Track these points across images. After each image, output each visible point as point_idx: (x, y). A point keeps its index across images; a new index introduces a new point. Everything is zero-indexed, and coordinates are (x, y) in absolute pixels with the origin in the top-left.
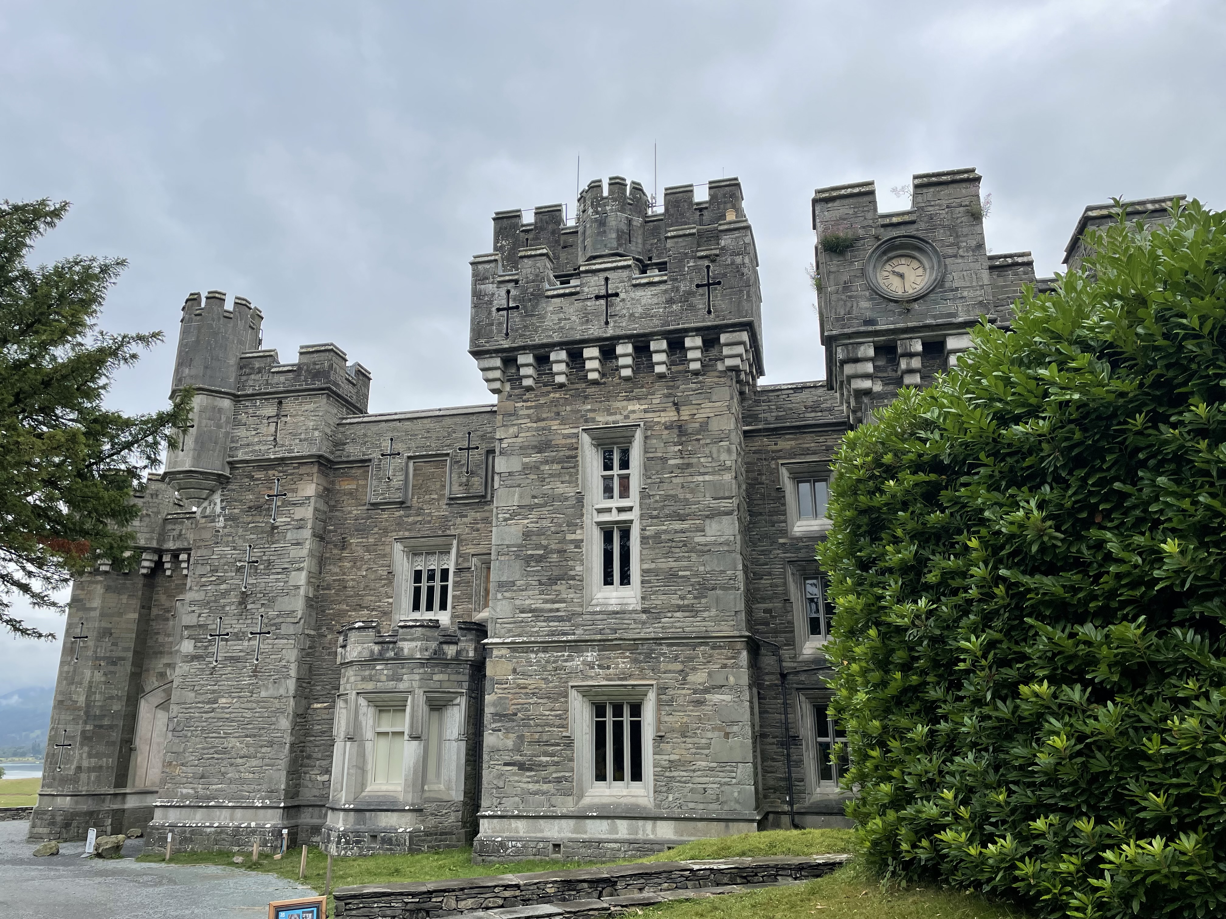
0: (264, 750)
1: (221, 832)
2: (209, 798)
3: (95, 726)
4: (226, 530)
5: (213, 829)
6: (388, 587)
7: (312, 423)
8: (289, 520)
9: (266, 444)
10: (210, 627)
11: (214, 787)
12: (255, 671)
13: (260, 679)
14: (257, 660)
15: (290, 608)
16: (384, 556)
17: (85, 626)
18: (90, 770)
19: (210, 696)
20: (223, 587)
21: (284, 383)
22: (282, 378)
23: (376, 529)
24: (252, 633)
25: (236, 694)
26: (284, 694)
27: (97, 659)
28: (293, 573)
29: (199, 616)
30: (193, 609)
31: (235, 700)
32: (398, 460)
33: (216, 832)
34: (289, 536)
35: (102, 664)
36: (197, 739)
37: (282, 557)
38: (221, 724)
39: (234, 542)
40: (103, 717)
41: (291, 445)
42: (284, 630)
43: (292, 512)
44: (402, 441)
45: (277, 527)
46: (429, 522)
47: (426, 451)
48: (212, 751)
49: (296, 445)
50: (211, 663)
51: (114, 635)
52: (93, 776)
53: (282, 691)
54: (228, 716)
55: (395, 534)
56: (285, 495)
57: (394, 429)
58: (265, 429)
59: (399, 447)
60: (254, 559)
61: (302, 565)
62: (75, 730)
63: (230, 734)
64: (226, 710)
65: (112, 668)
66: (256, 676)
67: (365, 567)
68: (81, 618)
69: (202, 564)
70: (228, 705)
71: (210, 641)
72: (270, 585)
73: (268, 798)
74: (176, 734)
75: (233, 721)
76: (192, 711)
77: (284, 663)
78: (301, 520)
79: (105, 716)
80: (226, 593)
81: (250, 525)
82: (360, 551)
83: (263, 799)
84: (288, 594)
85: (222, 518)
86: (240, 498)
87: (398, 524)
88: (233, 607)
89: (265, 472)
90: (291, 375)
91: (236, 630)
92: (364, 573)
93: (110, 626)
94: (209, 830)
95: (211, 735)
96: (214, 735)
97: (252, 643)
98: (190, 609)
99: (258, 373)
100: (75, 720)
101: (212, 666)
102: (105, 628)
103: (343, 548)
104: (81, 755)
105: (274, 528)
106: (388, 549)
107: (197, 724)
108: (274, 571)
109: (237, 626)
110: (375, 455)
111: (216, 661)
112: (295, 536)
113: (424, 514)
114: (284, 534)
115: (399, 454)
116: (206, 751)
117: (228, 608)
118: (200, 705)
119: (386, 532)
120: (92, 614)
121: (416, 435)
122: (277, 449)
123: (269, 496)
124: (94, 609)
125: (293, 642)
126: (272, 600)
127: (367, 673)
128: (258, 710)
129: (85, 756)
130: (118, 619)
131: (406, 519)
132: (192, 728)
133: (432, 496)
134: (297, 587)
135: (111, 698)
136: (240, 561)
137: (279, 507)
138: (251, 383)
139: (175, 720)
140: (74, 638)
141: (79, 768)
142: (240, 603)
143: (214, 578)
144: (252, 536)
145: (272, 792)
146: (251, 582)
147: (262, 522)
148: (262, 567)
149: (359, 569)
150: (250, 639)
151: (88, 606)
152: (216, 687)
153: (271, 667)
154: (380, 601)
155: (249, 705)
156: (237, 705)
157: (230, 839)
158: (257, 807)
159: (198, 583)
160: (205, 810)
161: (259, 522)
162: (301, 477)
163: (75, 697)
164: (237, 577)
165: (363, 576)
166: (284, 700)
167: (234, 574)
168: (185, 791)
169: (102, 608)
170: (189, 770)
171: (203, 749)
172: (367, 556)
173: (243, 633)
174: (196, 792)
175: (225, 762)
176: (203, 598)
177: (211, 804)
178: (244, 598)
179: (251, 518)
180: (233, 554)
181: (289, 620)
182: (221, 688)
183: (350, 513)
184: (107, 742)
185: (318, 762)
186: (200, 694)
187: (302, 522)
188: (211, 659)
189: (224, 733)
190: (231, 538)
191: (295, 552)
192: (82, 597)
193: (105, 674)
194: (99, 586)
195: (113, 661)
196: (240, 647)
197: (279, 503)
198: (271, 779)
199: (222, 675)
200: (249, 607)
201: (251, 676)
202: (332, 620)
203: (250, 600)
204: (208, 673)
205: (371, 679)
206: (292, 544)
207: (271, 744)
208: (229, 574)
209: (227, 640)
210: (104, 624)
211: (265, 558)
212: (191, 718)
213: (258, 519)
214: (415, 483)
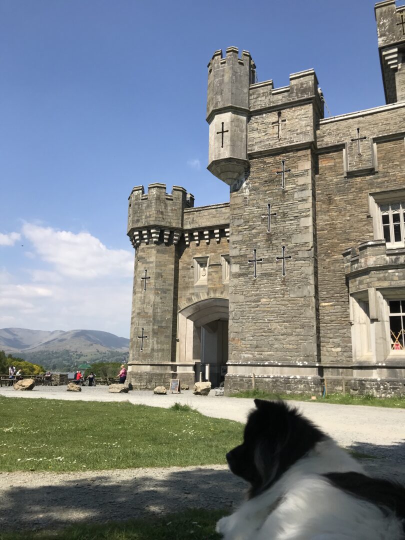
0: (298, 330)
1: (277, 381)
2: (263, 360)
3: (159, 327)
4: (251, 197)
5: (270, 379)
6: (368, 226)
7: (304, 122)
8: (295, 186)
9: (273, 140)
10: (248, 256)
11: (266, 353)
12: (283, 281)
13: (288, 286)
14: (284, 274)
15: (303, 241)
16: (363, 205)
17: (148, 272)
18: (158, 351)
19: (254, 298)
20: (254, 231)
21: (281, 100)
22: (280, 97)
23: (353, 189)
24: (278, 258)
25: (273, 296)
26: (307, 295)
27: (156, 289)
28: (302, 219)
29: (240, 250)
30: (236, 246)
31: (272, 300)
32: (365, 142)
33: (273, 381)
34: (296, 196)
35: (159, 292)
36: (250, 324)
37: (293, 209)
38: (265, 314)
39: (257, 203)
40: (162, 321)
41: (291, 138)
42: (300, 255)
43: (296, 181)
44: (367, 129)
45: (287, 191)
46: (395, 180)
47: (386, 133)
48: (261, 331)
49: (295, 137)
50: (252, 278)
51: (164, 277)
52: (160, 354)
53: (305, 293)
54: (269, 309)
55: (369, 191)
56: (290, 170)
57: (359, 123)
58: (271, 130)
59: (364, 133)
60: (273, 213)
61: (308, 213)
62: (148, 328)
63: (272, 320)
64: (267, 306)
65: (164, 295)
66: (285, 285)
67: (348, 214)
68: (145, 268)
69: (238, 219)
70: (268, 303)
71: (249, 264)
72: (286, 227)
73: (306, 361)
74: (235, 321)
75: (273, 312)
76: (244, 307)
77: (303, 275)
78: (303, 185)
79: (163, 321)
80: (258, 234)
81: (267, 192)
82: (342, 204)
83: (303, 361)
84: (300, 232)
85: (247, 190)
86: (258, 176)
87: (370, 184)
88: (262, 243)
89: (274, 158)
90: (286, 94)
91: (266, 257)
92: (348, 218)
93: (160, 272)
94: (267, 380)
95: (259, 321)
96: (261, 321)
97: (279, 264)
98: (233, 246)
99: (263, 96)
100: (148, 323)
101: (253, 279)
102: (159, 273)
103: (330, 204)
104: (153, 342)
105: (284, 192)
106: (364, 201)
107: (248, 315)
108: (288, 219)
109: (267, 254)
110: (347, 141)
111: (255, 277)
112: (300, 196)
113: (389, 176)
114: (292, 195)
115: (365, 138)
116: (257, 331)
117: (259, 244)
118: (248, 303)
119: (361, 190)
120: (151, 265)
121: (377, 124)
122: (281, 142)
123: (278, 173)
124: (152, 262)
125: (309, 262)
126: (290, 237)
127: (382, 275)
128: (289, 305)
129: (155, 342)
130: (165, 268)
131: (376, 181)
132: (246, 317)
133: (395, 163)
134: (307, 228)
135: (165, 311)
136: (263, 215)
137: (286, 178)
138: (259, 103)
139: (233, 313)
140: (142, 278)
141: (153, 350)
142: (267, 240)
143: (247, 227)
144: (269, 199)
145: (308, 356)
146: (273, 226)
147: (276, 189)
148: (279, 217)
149: (344, 215)
150: (277, 262)
151: (148, 261)
152: (258, 292)
153: (295, 278)
154: (363, 235)
155: (283, 303)
156: (274, 303)
157: (283, 385)
158: (299, 366)
159: (236, 230)
160: (262, 367)
161: (273, 190)
162: (299, 158)
163: (146, 311)
164: (263, 225)
165: (348, 220)
166: (308, 299)
167: (260, 223)
168: (246, 356)
169: (156, 262)
170: (247, 343)
171: (255, 330)
172: (349, 207)
173: (272, 258)
174: (254, 356)
175: (271, 338)
176: (241, 239)
177: (266, 363)
178: (269, 237)
179: (267, 188)
180: (258, 211)
181: (303, 248)
182: (261, 292)
183: (332, 180)
184: (165, 336)
185: (331, 340)
186: (247, 297)
187: (304, 186)
188: (252, 276)
189: (268, 320)
190: (255, 202)
191: (302, 206)
192: (144, 256)
193: (161, 298)
194: (153, 250)
195: (165, 291)
196: (272, 267)
197: (286, 176)
198: (306, 349)
199: (260, 284)
200: (274, 242)
201: (281, 285)
202: (327, 250)
203: (274, 238)
204: (251, 283)
205: (385, 279)
206: (300, 201)
207: (303, 327)
208: (257, 223)
209: (261, 263)
210: (159, 271)
211: (280, 211)
212: (243, 311)
213: (272, 187)
214: (380, 156)
